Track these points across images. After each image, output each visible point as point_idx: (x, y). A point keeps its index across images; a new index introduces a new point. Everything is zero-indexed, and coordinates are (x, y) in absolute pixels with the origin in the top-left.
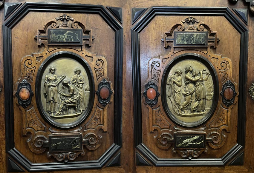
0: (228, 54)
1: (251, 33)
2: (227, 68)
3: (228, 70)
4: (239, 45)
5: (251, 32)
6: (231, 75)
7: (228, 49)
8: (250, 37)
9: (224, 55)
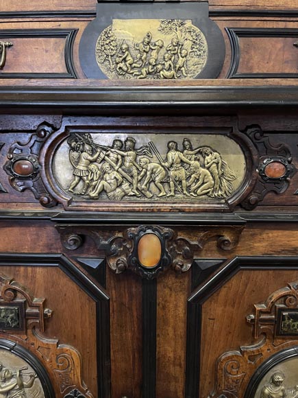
0: (73, 338)
1: (115, 304)
2: (70, 368)
3: (72, 371)
4: (94, 322)
5: (115, 301)
6: (78, 379)
7: (71, 328)
8: (113, 311)
9: (64, 339)
